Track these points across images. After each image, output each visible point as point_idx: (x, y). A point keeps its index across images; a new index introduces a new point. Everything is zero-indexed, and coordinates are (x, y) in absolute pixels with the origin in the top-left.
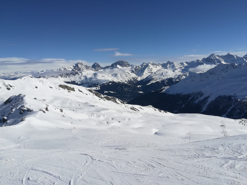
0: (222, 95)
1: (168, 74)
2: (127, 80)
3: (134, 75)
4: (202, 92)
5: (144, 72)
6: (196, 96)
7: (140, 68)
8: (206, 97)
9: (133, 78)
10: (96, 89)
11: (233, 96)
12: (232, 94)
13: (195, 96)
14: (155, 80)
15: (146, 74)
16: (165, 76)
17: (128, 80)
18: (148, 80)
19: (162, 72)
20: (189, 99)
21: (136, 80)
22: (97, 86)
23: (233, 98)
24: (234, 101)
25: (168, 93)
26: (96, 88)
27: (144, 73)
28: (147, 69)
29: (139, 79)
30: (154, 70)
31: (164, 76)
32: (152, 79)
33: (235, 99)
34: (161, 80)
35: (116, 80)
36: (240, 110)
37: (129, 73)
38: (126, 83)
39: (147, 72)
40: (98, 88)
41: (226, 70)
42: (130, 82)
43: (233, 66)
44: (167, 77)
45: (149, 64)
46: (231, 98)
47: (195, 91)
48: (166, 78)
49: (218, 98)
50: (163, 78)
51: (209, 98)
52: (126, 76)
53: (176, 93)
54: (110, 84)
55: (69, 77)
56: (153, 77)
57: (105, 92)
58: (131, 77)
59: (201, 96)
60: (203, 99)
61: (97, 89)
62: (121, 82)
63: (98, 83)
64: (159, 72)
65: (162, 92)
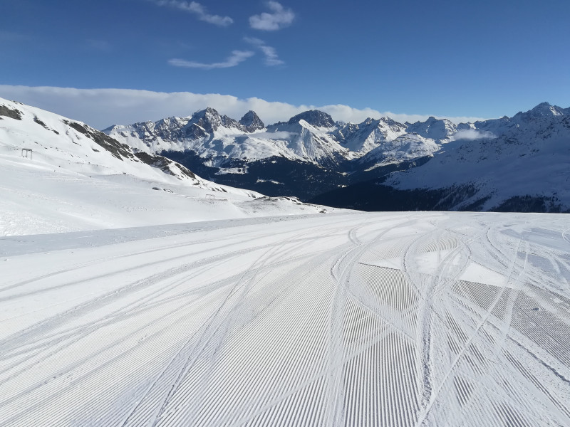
0: (522, 194)
1: (422, 147)
2: (319, 157)
3: (337, 147)
4: (475, 185)
5: (364, 141)
6: (458, 195)
7: (357, 130)
8: (482, 197)
9: (336, 154)
10: (238, 173)
11: (548, 199)
12: (548, 194)
13: (455, 194)
14: (389, 161)
15: (370, 144)
16: (415, 152)
17: (322, 157)
18: (372, 159)
19: (408, 141)
20: (440, 203)
21: (342, 157)
22: (241, 166)
26: (239, 171)
27: (366, 144)
28: (373, 132)
29: (351, 156)
30: (391, 135)
31: (410, 153)
32: (382, 158)
34: (402, 161)
35: (291, 155)
37: (327, 142)
38: (315, 163)
39: (372, 142)
40: (244, 170)
41: (546, 134)
42: (326, 161)
43: (567, 123)
44: (418, 154)
45: (382, 123)
46: (542, 202)
47: (458, 184)
48: (415, 156)
49: (509, 201)
50: (408, 156)
51: (488, 201)
52: (319, 147)
53: (414, 188)
54: (274, 162)
55: (182, 141)
56: (385, 153)
57: (258, 181)
58: (330, 150)
59: (469, 197)
60: (472, 202)
61: (242, 172)
62: (303, 160)
63: (245, 158)
64: (401, 142)
65: (384, 184)
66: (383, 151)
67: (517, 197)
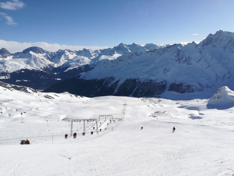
0: (129, 78)
1: (84, 61)
2: (42, 68)
3: (50, 63)
4: (114, 76)
5: (60, 59)
6: (109, 80)
7: (56, 55)
8: (117, 80)
9: (50, 65)
10: (5, 78)
11: (137, 79)
12: (136, 78)
13: (108, 80)
14: (73, 67)
15: (63, 61)
16: (82, 63)
17: (44, 67)
18: (65, 66)
19: (78, 59)
20: (104, 84)
21: (52, 67)
22: (6, 75)
23: (137, 80)
24: (138, 83)
25: (85, 79)
26: (6, 77)
27: (61, 60)
28: (63, 55)
29: (56, 66)
30: (71, 57)
31: (80, 63)
32: (70, 66)
33: (138, 81)
34: (78, 67)
35: (29, 67)
36: (142, 90)
37: (44, 60)
38: (41, 70)
39: (63, 59)
40: (8, 77)
41: (131, 58)
42: (46, 69)
43: (136, 54)
44: (83, 63)
45: (66, 51)
46: (135, 80)
47: (108, 76)
48: (82, 64)
49: (126, 81)
50: (80, 64)
51: (119, 82)
52: (41, 63)
53: (92, 79)
54: (23, 72)
56: (71, 64)
57: (17, 81)
58: (46, 64)
59: (113, 81)
60: (115, 83)
61: (7, 78)
62: (35, 69)
63: (7, 71)
64: (76, 59)
65: (80, 78)
66: (70, 63)
67: (128, 79)
